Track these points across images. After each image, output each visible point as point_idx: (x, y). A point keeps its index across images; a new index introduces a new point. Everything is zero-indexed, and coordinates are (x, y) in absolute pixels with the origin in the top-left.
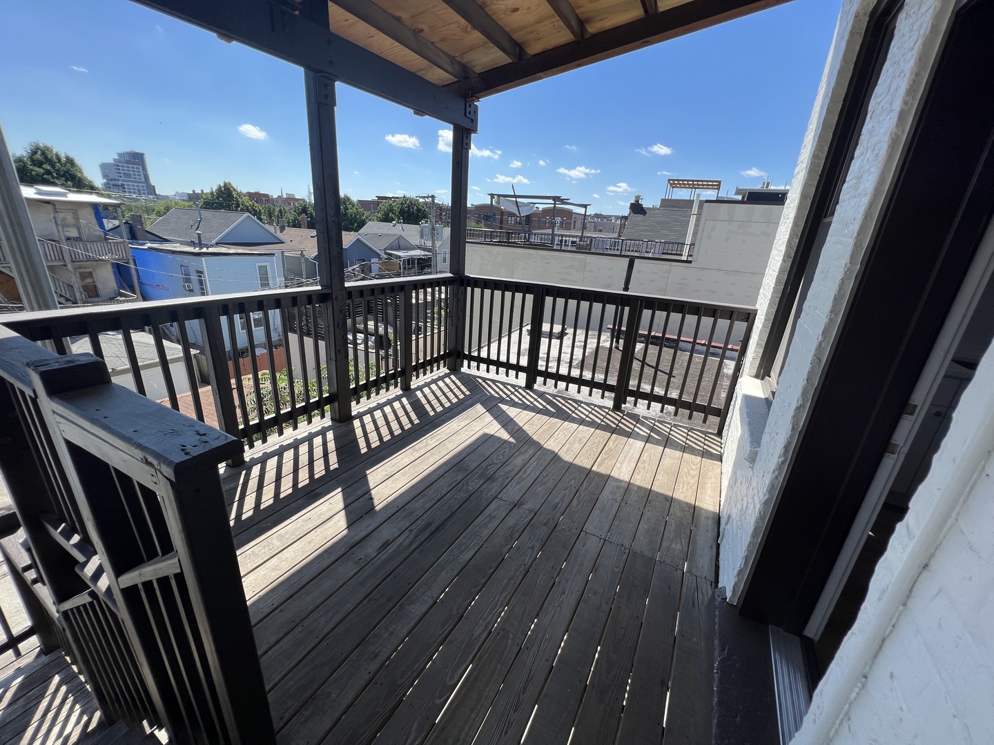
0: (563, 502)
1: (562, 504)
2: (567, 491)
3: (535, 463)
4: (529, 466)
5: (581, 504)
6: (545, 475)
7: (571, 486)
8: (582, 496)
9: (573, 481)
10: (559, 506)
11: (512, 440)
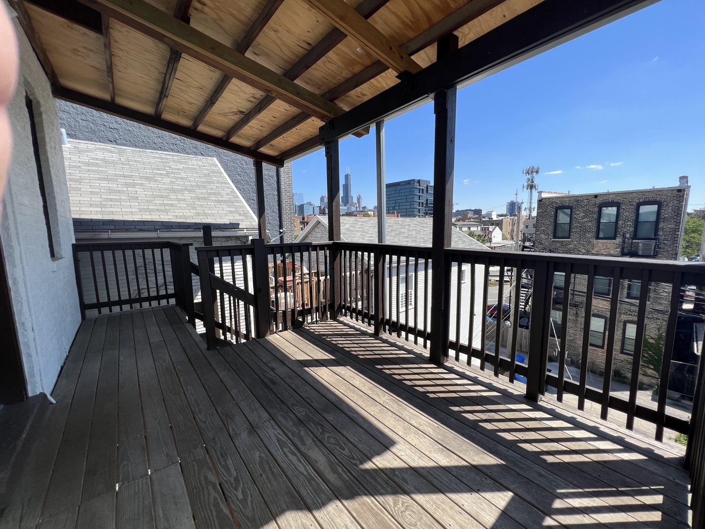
0: (222, 466)
1: (220, 463)
2: (232, 479)
3: (302, 470)
4: (301, 462)
5: (203, 482)
6: (275, 470)
7: (236, 489)
8: (212, 491)
9: (240, 496)
10: (222, 460)
11: (368, 465)
